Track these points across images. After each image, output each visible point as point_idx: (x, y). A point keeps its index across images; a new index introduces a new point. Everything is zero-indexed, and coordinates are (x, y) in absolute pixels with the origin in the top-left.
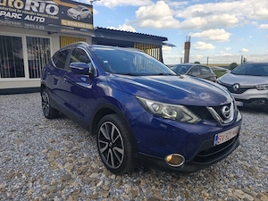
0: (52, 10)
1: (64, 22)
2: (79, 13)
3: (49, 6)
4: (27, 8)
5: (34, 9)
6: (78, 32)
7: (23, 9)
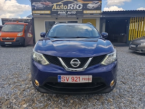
0: (80, 7)
1: (85, 12)
2: (93, 5)
3: (78, 5)
4: (69, 8)
5: (72, 8)
6: (93, 16)
7: (67, 9)
